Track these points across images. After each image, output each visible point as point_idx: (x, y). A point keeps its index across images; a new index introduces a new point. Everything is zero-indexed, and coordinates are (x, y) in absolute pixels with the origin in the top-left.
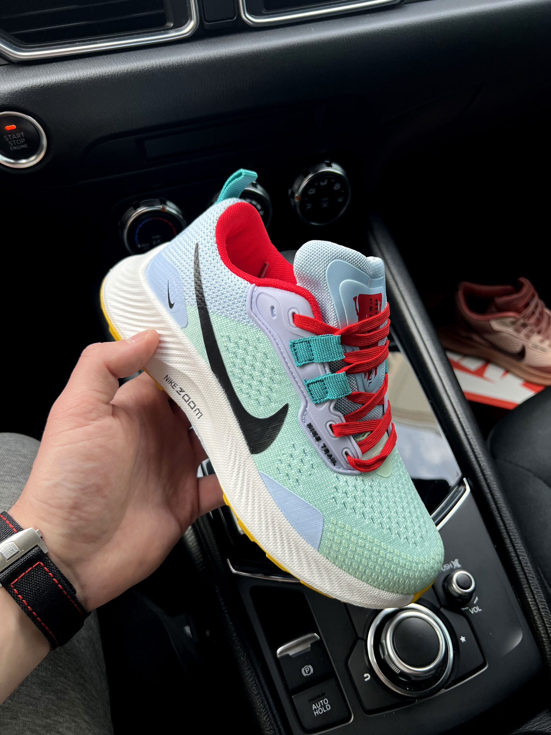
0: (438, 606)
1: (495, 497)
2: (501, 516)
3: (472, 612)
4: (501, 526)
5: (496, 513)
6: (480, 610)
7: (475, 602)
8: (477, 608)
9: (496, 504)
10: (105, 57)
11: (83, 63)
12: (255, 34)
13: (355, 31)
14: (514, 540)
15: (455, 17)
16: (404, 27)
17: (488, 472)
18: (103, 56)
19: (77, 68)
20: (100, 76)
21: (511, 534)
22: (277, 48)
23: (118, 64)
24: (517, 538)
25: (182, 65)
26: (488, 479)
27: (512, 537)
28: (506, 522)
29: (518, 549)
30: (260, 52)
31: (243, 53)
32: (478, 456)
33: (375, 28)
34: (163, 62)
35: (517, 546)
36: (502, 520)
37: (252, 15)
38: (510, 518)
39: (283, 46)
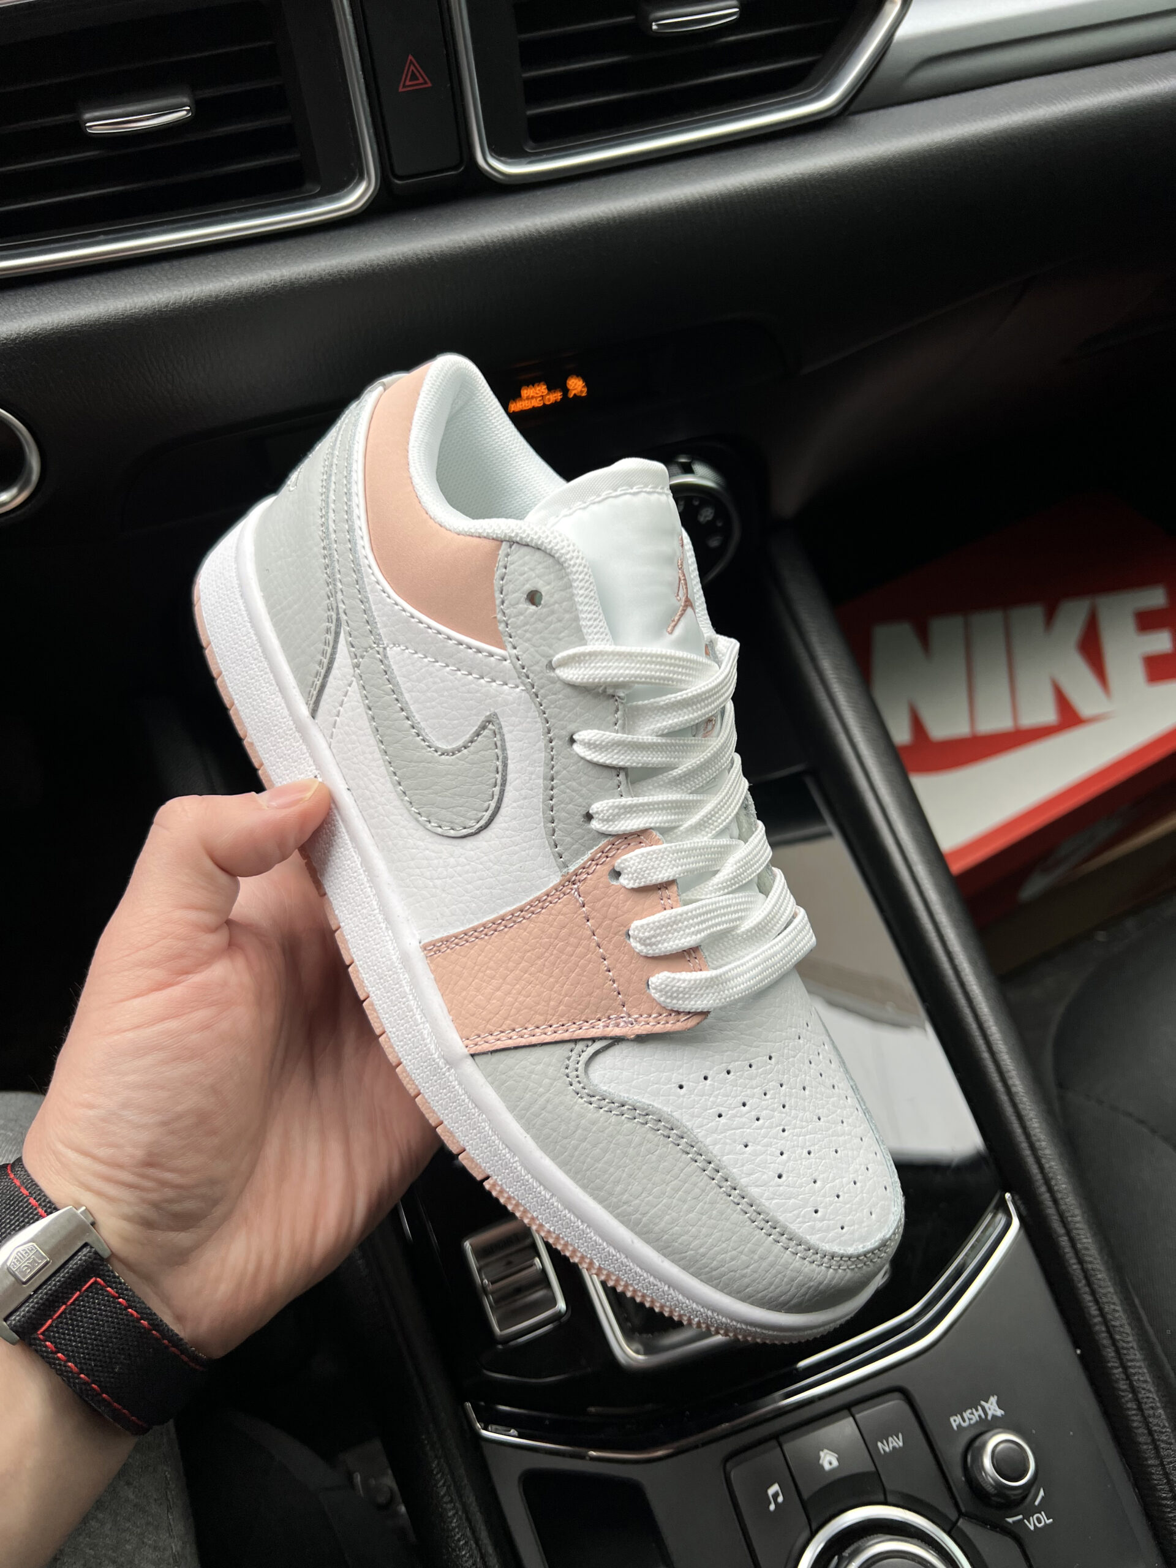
0: (953, 1515)
1: (1079, 1246)
2: (1093, 1293)
3: (1032, 1528)
4: (1094, 1317)
5: (1081, 1284)
6: (1051, 1520)
7: (1037, 1503)
8: (1043, 1516)
9: (1081, 1262)
10: (166, 265)
11: (116, 284)
12: (511, 199)
13: (738, 185)
14: (1125, 1352)
15: (967, 141)
16: (849, 170)
17: (1062, 1183)
18: (163, 265)
19: (103, 295)
20: (154, 313)
21: (1118, 1337)
22: (560, 232)
23: (196, 283)
24: (1132, 1348)
25: (342, 279)
26: (1061, 1202)
27: (1121, 1344)
28: (1107, 1309)
29: (1134, 1374)
30: (521, 243)
31: (482, 247)
32: (1037, 1144)
33: (783, 176)
34: (299, 274)
35: (1130, 1367)
36: (1096, 1302)
37: (502, 159)
38: (1115, 1299)
39: (574, 226)
